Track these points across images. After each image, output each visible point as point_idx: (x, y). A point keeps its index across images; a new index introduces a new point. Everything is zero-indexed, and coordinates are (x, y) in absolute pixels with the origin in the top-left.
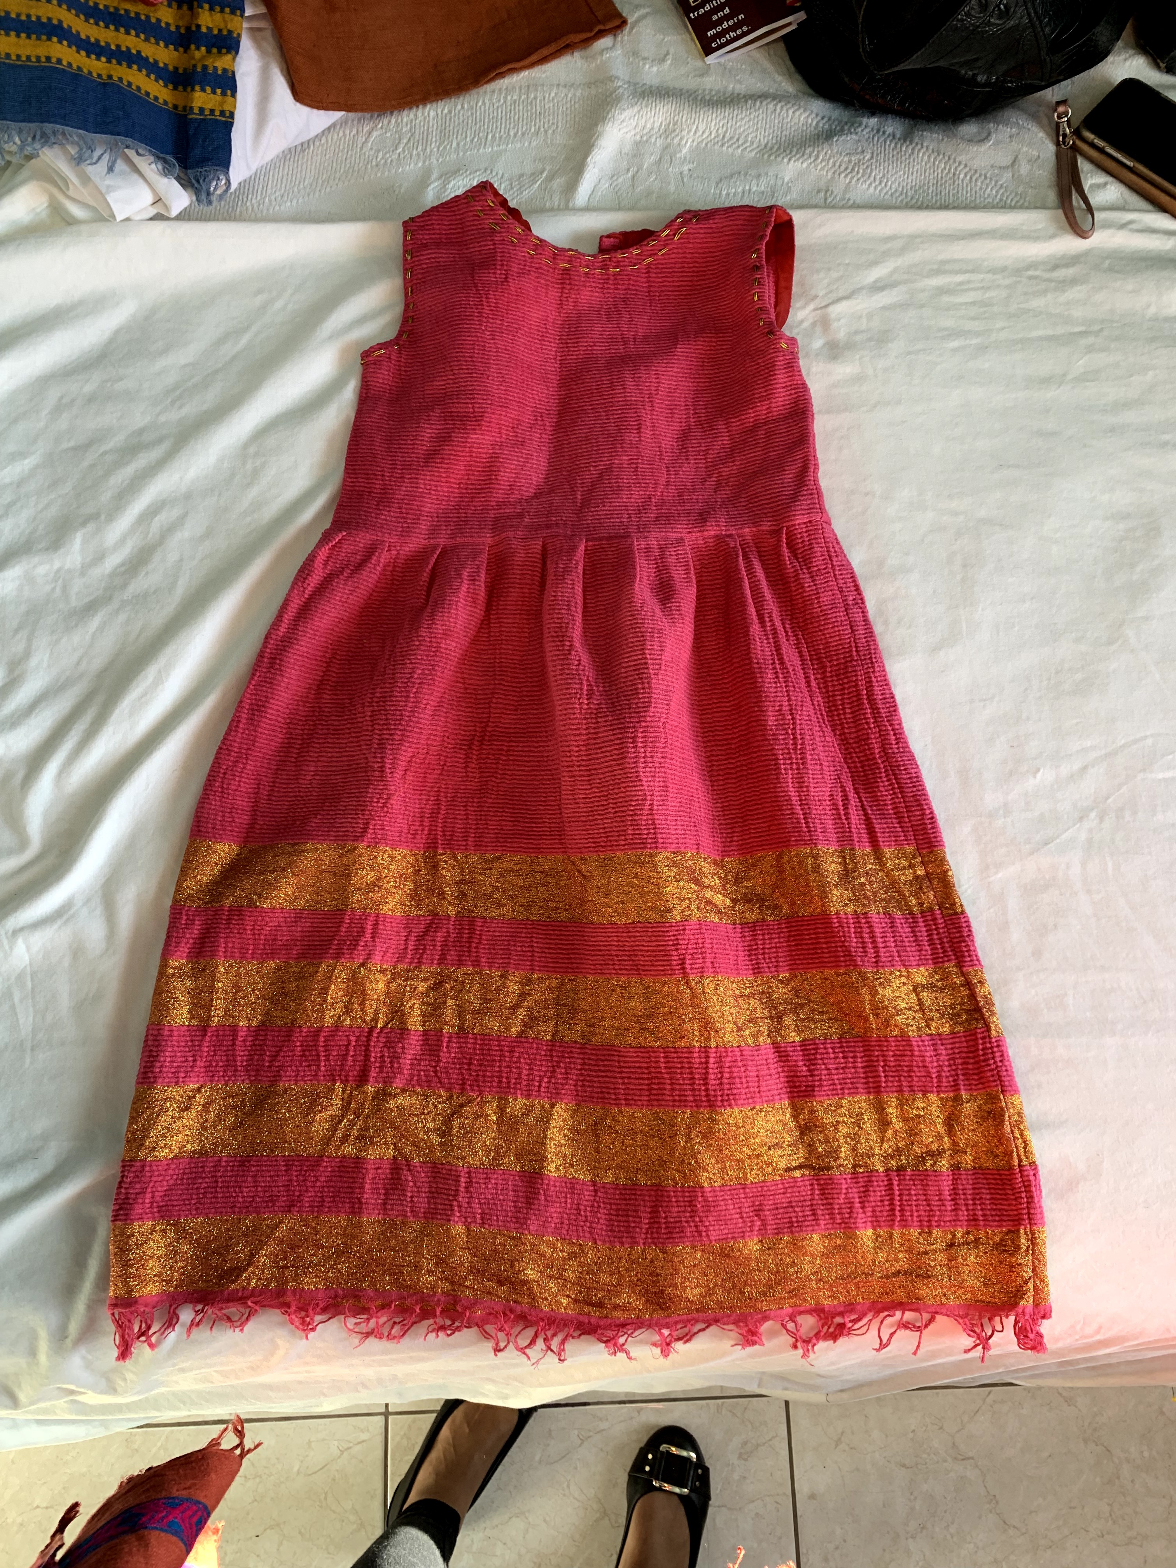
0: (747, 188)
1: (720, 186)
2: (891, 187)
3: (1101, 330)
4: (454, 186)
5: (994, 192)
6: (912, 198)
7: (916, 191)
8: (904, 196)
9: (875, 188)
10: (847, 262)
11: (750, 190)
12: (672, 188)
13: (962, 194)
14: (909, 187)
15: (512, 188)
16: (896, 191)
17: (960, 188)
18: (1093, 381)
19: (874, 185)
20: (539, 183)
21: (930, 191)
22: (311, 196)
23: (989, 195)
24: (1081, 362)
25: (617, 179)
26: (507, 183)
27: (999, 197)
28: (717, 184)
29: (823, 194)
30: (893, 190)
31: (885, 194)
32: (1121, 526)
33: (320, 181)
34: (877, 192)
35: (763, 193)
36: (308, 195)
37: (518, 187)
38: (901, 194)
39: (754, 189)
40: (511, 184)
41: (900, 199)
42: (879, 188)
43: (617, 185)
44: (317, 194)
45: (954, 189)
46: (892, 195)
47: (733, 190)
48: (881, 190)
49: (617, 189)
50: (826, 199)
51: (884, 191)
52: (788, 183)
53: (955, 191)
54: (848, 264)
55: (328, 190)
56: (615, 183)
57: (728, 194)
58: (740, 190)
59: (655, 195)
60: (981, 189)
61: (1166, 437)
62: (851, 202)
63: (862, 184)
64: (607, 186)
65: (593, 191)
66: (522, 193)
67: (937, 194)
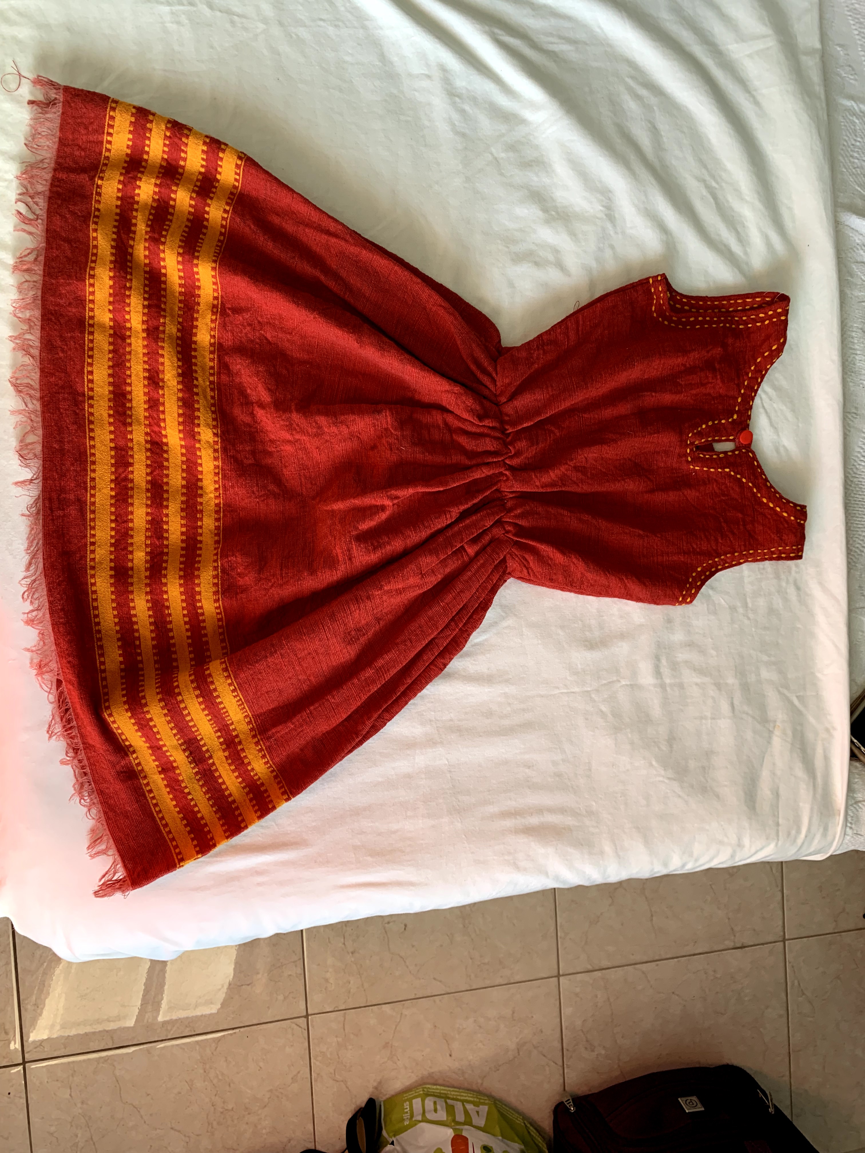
0: (858, 352)
1: (860, 331)
2: (859, 465)
3: (749, 619)
4: (856, 123)
5: (857, 545)
6: (852, 481)
7: (857, 485)
8: (854, 475)
9: (859, 452)
10: (800, 425)
11: (856, 354)
12: (856, 293)
13: (856, 520)
14: (861, 480)
15: (855, 168)
16: (857, 469)
17: (860, 519)
18: (708, 609)
19: (861, 451)
20: (859, 189)
21: (857, 496)
22: (846, 9)
23: (855, 541)
24: (723, 601)
25: (862, 249)
26: (859, 164)
27: (854, 549)
28: (861, 329)
29: (854, 411)
30: (858, 466)
31: (855, 460)
32: (593, 622)
33: (858, 16)
34: (856, 454)
35: (854, 364)
36: (847, 6)
37: (855, 173)
38: (855, 473)
39: (857, 357)
40: (858, 167)
41: (851, 472)
42: (859, 455)
43: (858, 249)
44: (849, 13)
45: (859, 514)
46: (853, 465)
47: (856, 341)
48: (857, 456)
49: (855, 249)
50: (849, 413)
51: (856, 459)
52: (862, 384)
53: (857, 515)
54: (798, 426)
55: (852, 22)
56: (859, 248)
57: (853, 338)
58: (856, 347)
59: (849, 278)
60: (859, 535)
61: (664, 661)
62: (848, 433)
63: (862, 441)
64: (858, 241)
65: (853, 229)
66: (850, 175)
67: (855, 501)
